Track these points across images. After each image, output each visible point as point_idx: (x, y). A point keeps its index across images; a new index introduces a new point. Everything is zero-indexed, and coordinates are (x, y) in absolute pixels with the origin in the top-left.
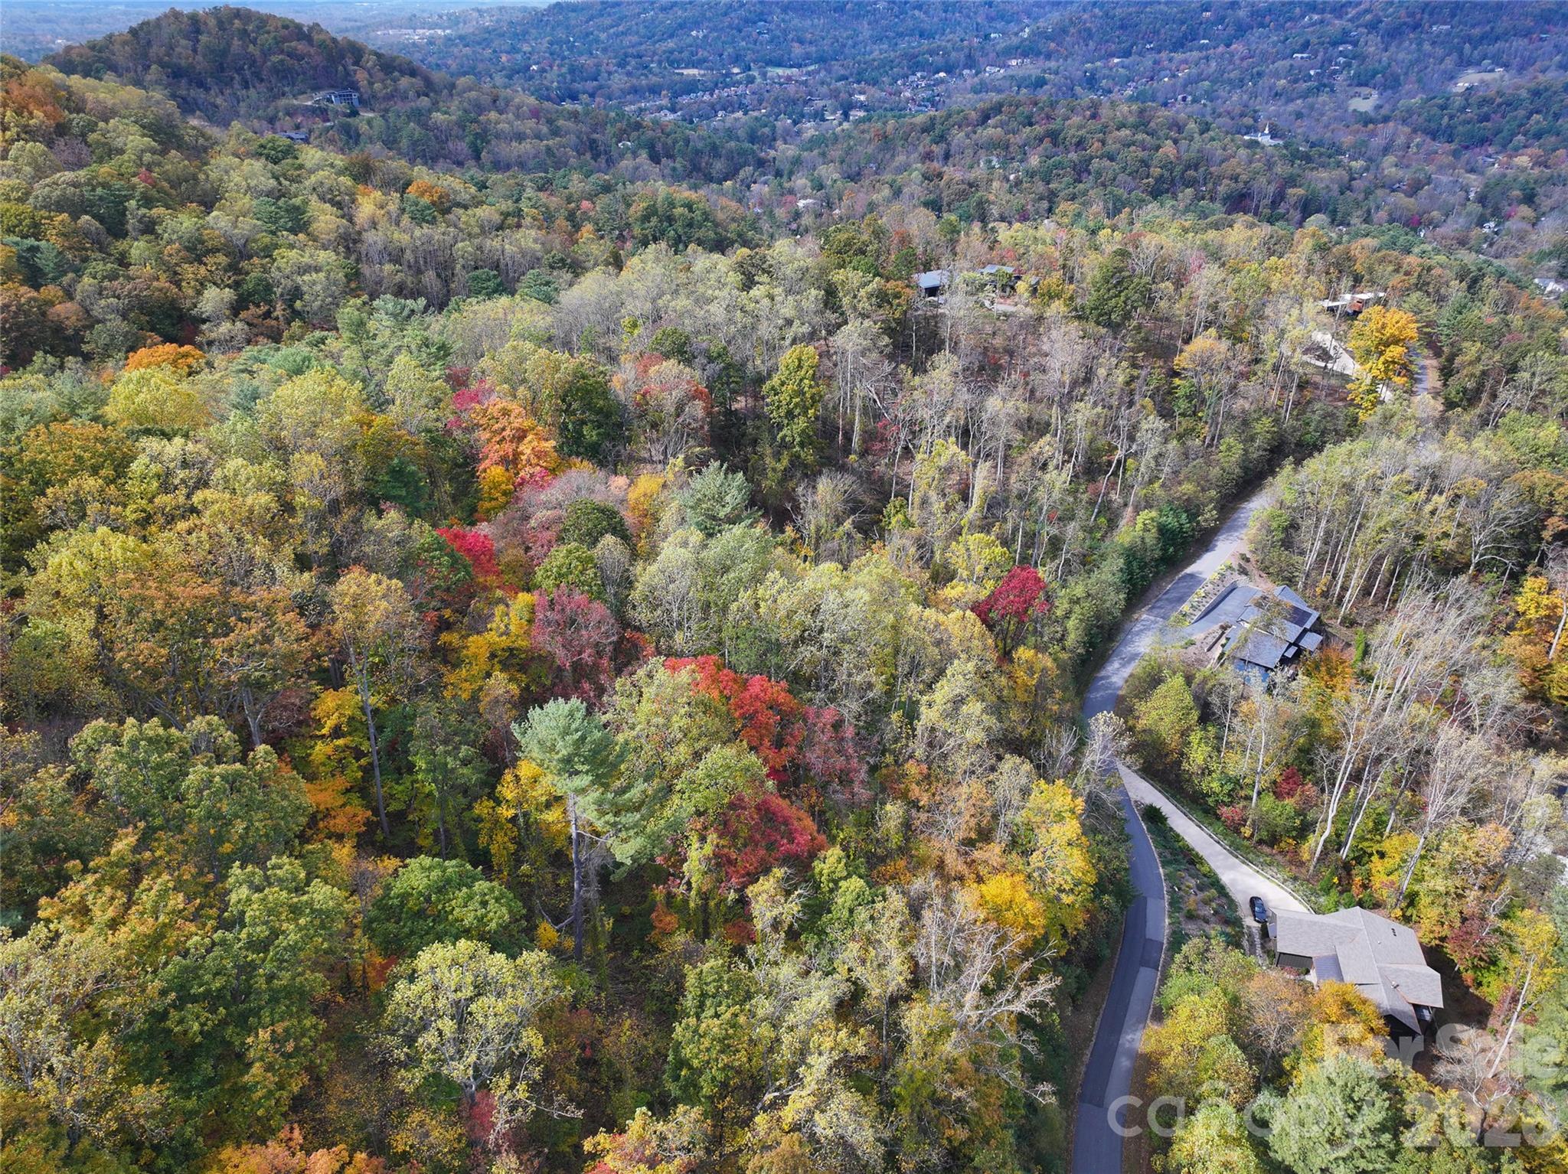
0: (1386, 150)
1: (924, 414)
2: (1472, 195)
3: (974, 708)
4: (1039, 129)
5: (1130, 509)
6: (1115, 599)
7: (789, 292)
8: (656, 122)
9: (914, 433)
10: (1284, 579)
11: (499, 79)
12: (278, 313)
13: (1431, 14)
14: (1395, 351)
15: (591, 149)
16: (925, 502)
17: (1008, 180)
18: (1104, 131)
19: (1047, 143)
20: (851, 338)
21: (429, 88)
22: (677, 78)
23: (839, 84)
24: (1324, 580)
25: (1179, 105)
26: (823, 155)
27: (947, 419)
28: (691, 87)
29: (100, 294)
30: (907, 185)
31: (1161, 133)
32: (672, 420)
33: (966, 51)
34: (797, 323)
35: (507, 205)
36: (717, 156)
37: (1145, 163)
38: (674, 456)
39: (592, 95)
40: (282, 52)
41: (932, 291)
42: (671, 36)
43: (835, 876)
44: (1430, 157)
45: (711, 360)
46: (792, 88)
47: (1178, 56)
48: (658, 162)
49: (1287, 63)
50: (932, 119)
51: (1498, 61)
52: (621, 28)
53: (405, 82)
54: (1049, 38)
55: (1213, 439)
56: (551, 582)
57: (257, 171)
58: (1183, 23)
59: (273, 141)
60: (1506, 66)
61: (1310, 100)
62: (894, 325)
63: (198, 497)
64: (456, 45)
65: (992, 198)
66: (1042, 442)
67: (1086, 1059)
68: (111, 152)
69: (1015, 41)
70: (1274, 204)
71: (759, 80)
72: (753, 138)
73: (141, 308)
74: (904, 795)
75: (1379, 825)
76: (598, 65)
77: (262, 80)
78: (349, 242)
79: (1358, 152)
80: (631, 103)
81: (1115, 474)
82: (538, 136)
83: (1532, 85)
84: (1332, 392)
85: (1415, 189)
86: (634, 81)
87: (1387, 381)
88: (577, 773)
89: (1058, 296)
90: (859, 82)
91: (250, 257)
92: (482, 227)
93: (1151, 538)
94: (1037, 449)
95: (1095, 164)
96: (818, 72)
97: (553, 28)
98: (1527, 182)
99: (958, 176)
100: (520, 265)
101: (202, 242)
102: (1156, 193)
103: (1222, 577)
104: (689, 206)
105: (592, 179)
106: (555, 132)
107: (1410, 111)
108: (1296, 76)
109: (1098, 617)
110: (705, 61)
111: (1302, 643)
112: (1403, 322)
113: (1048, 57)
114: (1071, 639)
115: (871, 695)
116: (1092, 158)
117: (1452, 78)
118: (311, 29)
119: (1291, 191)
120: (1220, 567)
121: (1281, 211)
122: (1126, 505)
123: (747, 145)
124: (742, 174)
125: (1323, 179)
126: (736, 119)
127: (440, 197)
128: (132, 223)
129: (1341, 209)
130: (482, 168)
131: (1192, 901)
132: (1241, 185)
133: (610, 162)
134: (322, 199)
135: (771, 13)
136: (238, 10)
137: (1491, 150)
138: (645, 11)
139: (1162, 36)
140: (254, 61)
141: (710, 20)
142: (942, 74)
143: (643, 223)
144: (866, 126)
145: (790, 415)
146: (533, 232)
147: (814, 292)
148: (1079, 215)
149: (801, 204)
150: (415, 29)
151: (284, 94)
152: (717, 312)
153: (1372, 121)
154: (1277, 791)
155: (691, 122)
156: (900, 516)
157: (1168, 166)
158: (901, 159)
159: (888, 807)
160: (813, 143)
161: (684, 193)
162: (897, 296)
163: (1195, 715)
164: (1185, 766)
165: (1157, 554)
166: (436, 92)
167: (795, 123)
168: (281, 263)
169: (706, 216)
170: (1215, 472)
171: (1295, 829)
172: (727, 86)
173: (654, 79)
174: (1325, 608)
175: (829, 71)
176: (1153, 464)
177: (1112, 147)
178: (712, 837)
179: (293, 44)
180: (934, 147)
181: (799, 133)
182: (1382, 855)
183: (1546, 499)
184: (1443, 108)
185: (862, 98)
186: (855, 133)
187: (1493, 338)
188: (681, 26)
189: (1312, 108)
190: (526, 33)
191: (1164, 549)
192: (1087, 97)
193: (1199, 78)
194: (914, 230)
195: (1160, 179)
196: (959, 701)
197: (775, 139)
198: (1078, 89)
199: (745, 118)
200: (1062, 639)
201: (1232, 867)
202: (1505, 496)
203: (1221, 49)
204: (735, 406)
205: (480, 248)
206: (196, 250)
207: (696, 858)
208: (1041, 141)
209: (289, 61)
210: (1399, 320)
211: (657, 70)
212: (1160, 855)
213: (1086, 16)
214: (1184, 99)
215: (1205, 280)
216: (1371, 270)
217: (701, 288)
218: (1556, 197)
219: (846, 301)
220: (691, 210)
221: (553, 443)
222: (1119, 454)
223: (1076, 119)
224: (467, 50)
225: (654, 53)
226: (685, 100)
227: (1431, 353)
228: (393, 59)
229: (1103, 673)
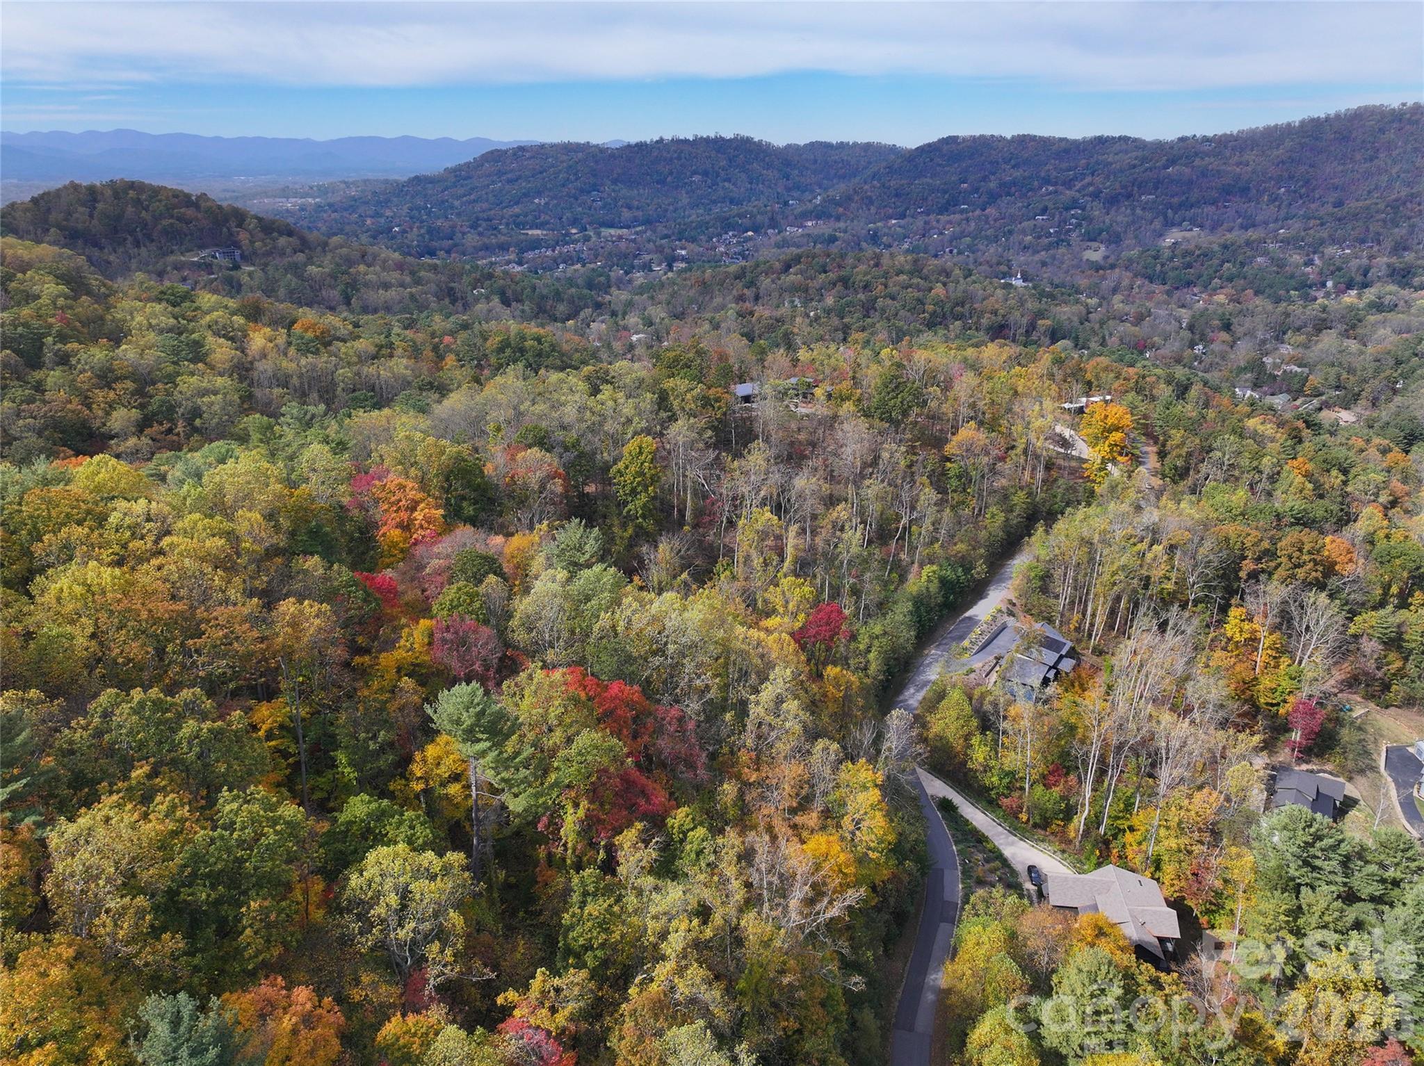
0: (1115, 290)
1: (745, 489)
2: (1184, 325)
3: (792, 706)
4: (832, 276)
5: (916, 565)
6: (908, 635)
7: (628, 397)
8: (506, 273)
9: (736, 506)
10: (1044, 619)
11: (364, 238)
12: (180, 429)
13: (1139, 188)
14: (1116, 436)
15: (449, 295)
16: (748, 558)
17: (808, 316)
18: (886, 275)
19: (839, 287)
20: (680, 431)
21: (305, 245)
22: (522, 237)
23: (663, 241)
24: (1075, 618)
25: (948, 256)
26: (652, 298)
27: (762, 493)
28: (535, 244)
29: (18, 415)
30: (725, 321)
31: (932, 278)
32: (536, 496)
33: (770, 214)
34: (636, 419)
35: (381, 339)
36: (561, 300)
37: (921, 302)
38: (540, 522)
39: (448, 252)
40: (172, 217)
41: (747, 399)
42: (517, 203)
43: (684, 828)
44: (1150, 295)
45: (566, 449)
46: (623, 245)
47: (944, 218)
48: (509, 305)
49: (1032, 223)
50: (743, 269)
51: (1194, 222)
52: (472, 197)
53: (283, 241)
54: (839, 204)
55: (980, 510)
56: (445, 613)
57: (160, 313)
58: (945, 192)
59: (172, 288)
60: (1201, 226)
61: (1051, 252)
62: (716, 423)
63: (166, 541)
64: (325, 211)
65: (796, 330)
66: (839, 508)
67: (899, 996)
68: (30, 297)
69: (809, 206)
70: (1028, 333)
71: (594, 239)
72: (590, 285)
73: (55, 428)
74: (738, 777)
75: (1129, 806)
76: (453, 227)
77: (153, 241)
78: (242, 370)
79: (1094, 291)
80: (483, 258)
81: (902, 538)
82: (402, 285)
83: (1222, 241)
84: (1073, 472)
85: (1139, 319)
86: (486, 240)
87: (1114, 461)
88: (479, 740)
89: (848, 398)
90: (680, 240)
91: (154, 383)
92: (359, 357)
93: (934, 587)
94: (835, 514)
95: (880, 302)
96: (645, 232)
97: (413, 197)
98: (1224, 314)
99: (767, 313)
100: (393, 387)
101: (111, 371)
102: (931, 325)
103: (994, 618)
104: (538, 340)
105: (452, 319)
106: (418, 282)
107: (1130, 260)
108: (1040, 233)
109: (894, 650)
110: (547, 223)
111: (1060, 667)
112: (1120, 413)
113: (838, 219)
114: (873, 668)
115: (709, 696)
116: (877, 298)
117: (1161, 235)
118: (198, 197)
119: (1040, 322)
120: (992, 610)
121: (1034, 338)
122: (913, 563)
123: (586, 291)
124: (582, 315)
125: (1065, 312)
126: (576, 270)
127: (322, 333)
128: (48, 356)
129: (1082, 336)
130: (352, 311)
131: (980, 871)
132: (1000, 318)
133: (466, 306)
134: (217, 334)
135: (602, 185)
136: (133, 183)
137: (1196, 290)
138: (493, 182)
139: (930, 203)
140: (146, 225)
141: (550, 190)
142: (750, 233)
143: (498, 353)
144: (688, 274)
145: (634, 492)
146: (405, 361)
147: (649, 395)
148: (868, 342)
149: (634, 338)
150: (288, 198)
151: (172, 252)
152: (570, 412)
153: (1102, 268)
154: (1046, 781)
155: (537, 273)
156: (727, 573)
157: (939, 303)
158: (718, 300)
159: (725, 786)
160: (641, 290)
161: (533, 329)
162: (718, 400)
163: (975, 723)
164: (970, 765)
165: (940, 599)
166: (310, 249)
167: (627, 273)
168: (182, 387)
169: (553, 347)
170: (983, 534)
171: (1061, 811)
172: (567, 243)
173: (502, 238)
174: (1079, 641)
175: (654, 231)
176: (931, 528)
177: (893, 289)
178: (584, 804)
179: (182, 210)
180: (746, 291)
181: (630, 281)
182: (1132, 829)
183: (1238, 545)
184: (1156, 258)
185: (683, 252)
186: (679, 281)
187: (1193, 427)
188: (525, 195)
189: (1054, 258)
190: (388, 201)
191: (946, 597)
192: (869, 250)
193: (962, 235)
194: (730, 351)
195: (933, 314)
196: (779, 700)
197: (610, 287)
198: (864, 244)
199: (582, 270)
200: (866, 669)
201: (1012, 844)
202: (1208, 544)
203: (978, 212)
204: (587, 489)
205: (358, 374)
206: (106, 378)
207: (571, 821)
208: (835, 285)
209: (178, 225)
210: (1118, 412)
211: (505, 231)
212: (953, 836)
213: (866, 187)
214: (951, 252)
215: (965, 384)
216: (1097, 377)
217: (556, 396)
218: (1247, 325)
219: (676, 403)
220: (540, 342)
221: (441, 512)
222: (904, 521)
223: (862, 268)
224: (334, 215)
225: (503, 218)
226: (530, 255)
227: (1151, 442)
228: (273, 222)
229: (901, 698)
